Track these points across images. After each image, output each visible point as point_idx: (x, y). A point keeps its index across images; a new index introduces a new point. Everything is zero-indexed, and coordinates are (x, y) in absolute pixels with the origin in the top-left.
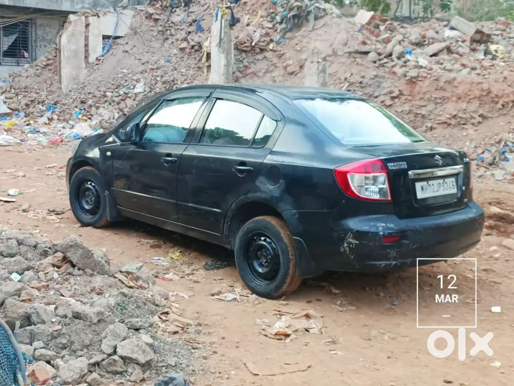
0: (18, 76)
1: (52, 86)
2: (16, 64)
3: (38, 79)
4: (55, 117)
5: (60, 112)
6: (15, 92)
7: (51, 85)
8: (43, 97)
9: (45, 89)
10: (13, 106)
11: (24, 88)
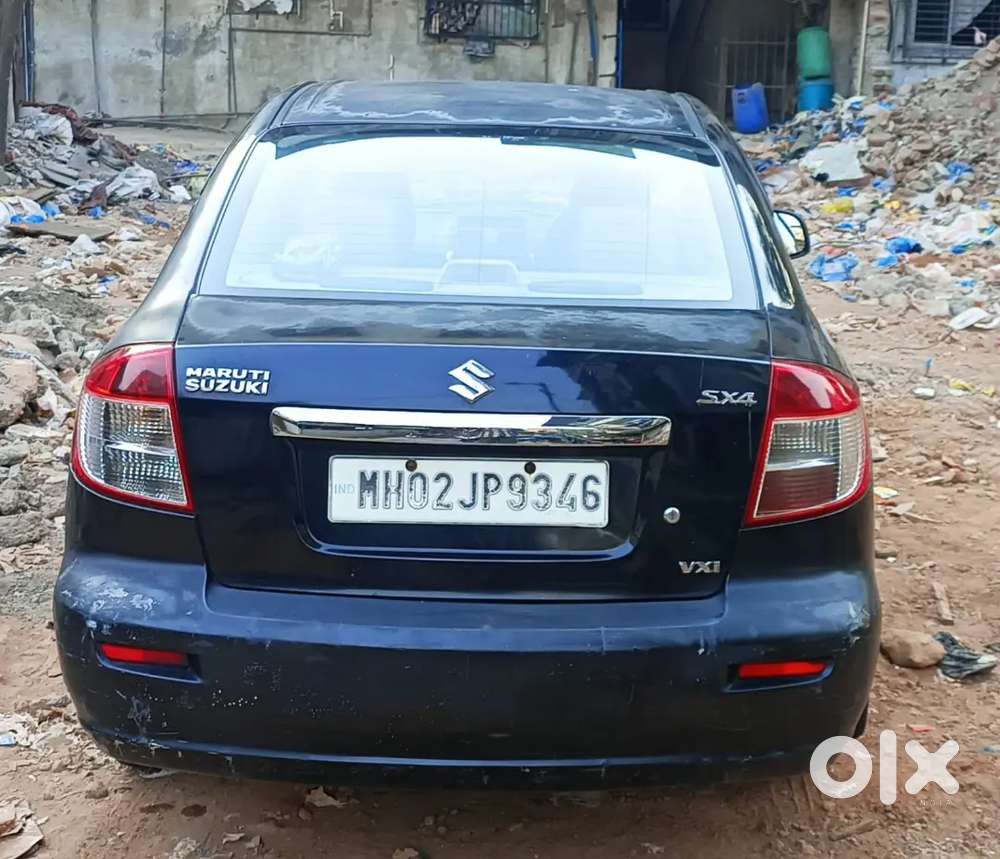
0: (929, 89)
1: (992, 115)
2: (940, 61)
3: (967, 97)
4: (957, 194)
5: (972, 182)
6: (894, 129)
7: (989, 113)
8: (954, 143)
9: (969, 122)
10: (875, 164)
11: (921, 121)
